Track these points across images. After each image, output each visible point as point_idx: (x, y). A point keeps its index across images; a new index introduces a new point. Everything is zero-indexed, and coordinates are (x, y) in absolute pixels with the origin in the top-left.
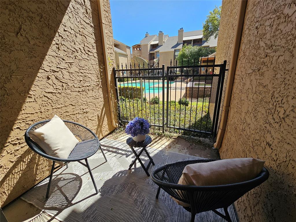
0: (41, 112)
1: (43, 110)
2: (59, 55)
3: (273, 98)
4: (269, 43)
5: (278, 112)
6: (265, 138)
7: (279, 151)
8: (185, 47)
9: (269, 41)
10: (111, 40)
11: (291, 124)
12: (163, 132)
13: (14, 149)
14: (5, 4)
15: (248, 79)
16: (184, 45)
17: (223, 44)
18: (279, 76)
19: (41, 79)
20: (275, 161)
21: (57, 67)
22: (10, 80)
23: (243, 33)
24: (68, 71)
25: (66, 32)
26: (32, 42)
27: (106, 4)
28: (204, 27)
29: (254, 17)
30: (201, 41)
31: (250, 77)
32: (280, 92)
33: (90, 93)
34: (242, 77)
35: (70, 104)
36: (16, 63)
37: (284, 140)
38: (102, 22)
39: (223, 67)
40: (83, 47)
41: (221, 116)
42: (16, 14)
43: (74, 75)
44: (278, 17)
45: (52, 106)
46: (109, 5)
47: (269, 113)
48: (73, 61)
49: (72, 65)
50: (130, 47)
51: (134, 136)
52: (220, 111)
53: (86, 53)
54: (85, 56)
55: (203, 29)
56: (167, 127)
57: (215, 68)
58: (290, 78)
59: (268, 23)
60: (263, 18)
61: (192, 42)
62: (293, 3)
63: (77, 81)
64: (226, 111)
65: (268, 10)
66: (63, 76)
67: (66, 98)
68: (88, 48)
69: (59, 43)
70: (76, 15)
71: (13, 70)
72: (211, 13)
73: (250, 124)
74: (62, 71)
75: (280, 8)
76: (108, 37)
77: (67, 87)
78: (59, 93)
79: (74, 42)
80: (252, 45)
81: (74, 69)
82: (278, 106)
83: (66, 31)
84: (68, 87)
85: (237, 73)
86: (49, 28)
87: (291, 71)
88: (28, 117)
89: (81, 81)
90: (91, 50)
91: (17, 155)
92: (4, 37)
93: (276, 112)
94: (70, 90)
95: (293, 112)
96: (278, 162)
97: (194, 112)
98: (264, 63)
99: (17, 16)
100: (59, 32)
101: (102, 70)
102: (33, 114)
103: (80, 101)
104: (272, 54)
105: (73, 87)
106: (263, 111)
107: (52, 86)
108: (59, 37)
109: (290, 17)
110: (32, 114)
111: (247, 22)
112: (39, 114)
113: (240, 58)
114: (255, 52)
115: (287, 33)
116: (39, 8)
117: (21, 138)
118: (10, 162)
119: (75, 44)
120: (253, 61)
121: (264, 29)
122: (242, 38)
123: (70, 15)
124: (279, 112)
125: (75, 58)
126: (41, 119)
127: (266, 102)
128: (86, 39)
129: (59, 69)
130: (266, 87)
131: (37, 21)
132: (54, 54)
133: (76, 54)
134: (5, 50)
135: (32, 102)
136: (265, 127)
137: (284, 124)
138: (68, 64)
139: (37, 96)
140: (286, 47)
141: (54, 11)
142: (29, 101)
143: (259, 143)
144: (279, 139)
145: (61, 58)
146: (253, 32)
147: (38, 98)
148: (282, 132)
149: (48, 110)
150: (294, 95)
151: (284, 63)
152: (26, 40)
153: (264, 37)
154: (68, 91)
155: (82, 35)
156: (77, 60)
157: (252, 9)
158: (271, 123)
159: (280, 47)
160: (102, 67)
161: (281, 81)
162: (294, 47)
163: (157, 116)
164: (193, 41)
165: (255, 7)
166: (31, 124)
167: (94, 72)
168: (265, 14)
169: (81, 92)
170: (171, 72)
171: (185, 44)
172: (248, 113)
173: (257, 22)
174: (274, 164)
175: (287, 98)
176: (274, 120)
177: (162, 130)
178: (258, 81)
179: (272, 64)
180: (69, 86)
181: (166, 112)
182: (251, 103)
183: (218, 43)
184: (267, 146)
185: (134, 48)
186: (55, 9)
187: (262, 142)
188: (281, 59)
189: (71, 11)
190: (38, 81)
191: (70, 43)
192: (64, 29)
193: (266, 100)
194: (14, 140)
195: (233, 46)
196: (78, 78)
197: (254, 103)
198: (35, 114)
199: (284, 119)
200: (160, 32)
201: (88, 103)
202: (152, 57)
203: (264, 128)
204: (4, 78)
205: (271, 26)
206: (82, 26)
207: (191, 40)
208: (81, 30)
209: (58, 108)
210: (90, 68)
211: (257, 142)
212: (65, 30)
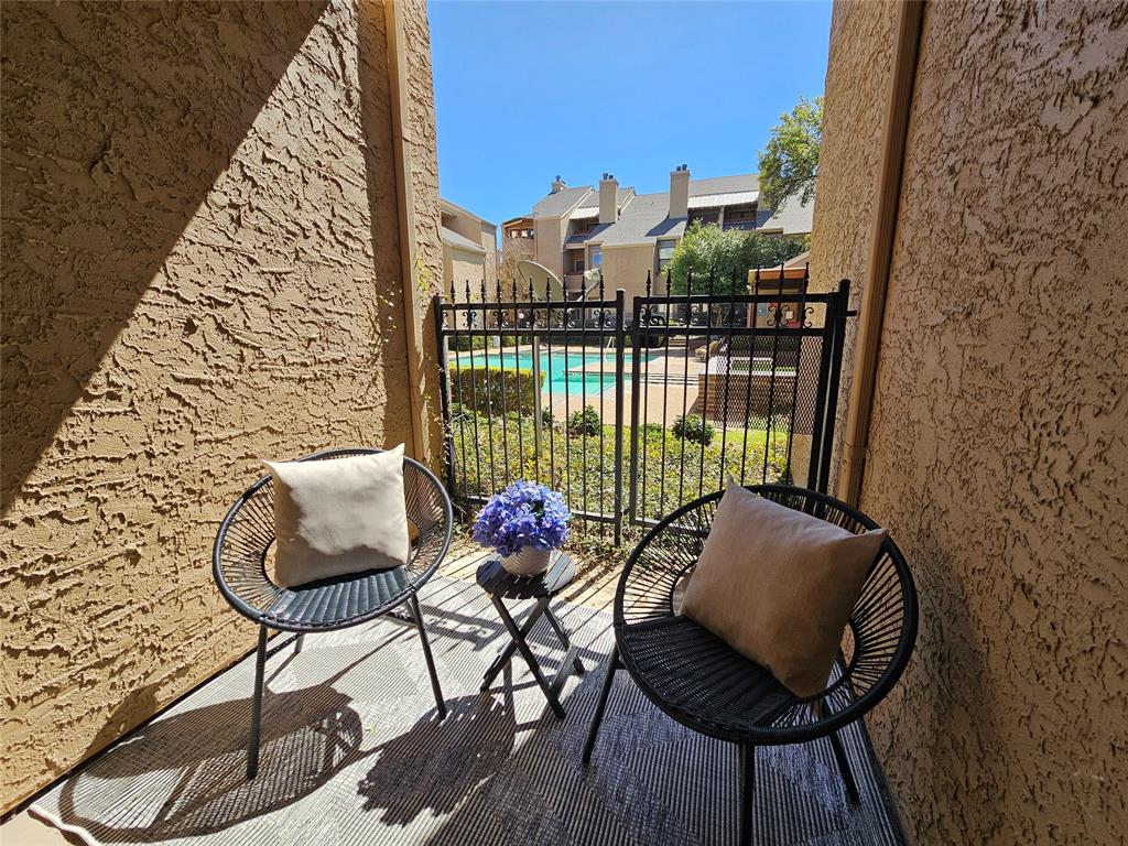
0: (150, 455)
1: (157, 449)
2: (240, 243)
3: (1025, 412)
4: (997, 221)
5: (1050, 462)
6: (1008, 562)
7: (1065, 612)
8: (695, 232)
9: (999, 215)
10: (429, 198)
11: (1097, 506)
12: (617, 542)
13: (30, 600)
14: (61, 61)
15: (931, 347)
16: (690, 223)
17: (834, 223)
18: (1040, 335)
19: (164, 329)
20: (1053, 648)
21: (228, 289)
22: (47, 330)
23: (903, 188)
24: (265, 302)
25: (269, 166)
26: (143, 196)
27: (418, 76)
28: (763, 163)
29: (939, 134)
30: (754, 212)
31: (937, 338)
32: (1048, 391)
33: (344, 389)
34: (909, 337)
35: (263, 429)
36: (76, 270)
37: (1078, 567)
38: (401, 137)
39: (837, 303)
40: (328, 221)
41: (837, 482)
42: (97, 96)
43: (286, 316)
44: (1023, 137)
45: (195, 433)
46: (428, 81)
47: (1014, 468)
48: (288, 269)
49: (282, 283)
50: (495, 228)
51: (507, 556)
52: (832, 464)
53: (338, 242)
54: (333, 252)
55: (759, 173)
56: (633, 522)
57: (808, 304)
58: (1082, 343)
59: (988, 156)
60: (974, 140)
61: (721, 216)
62: (1070, 93)
63: (296, 342)
64: (853, 464)
65: (987, 113)
66: (245, 322)
67: (251, 405)
68: (344, 224)
69: (241, 202)
70: (310, 107)
71: (60, 294)
72: (785, 119)
73: (948, 511)
74: (242, 304)
75: (1026, 108)
76: (419, 187)
77: (259, 361)
78: (225, 382)
79: (295, 201)
80: (938, 228)
81: (289, 295)
82: (1045, 440)
83: (270, 161)
84: (261, 364)
85: (889, 323)
86: (208, 148)
87: (1084, 318)
88: (99, 472)
89: (311, 340)
90: (356, 230)
91: (38, 624)
92: (42, 175)
93: (1040, 465)
94: (269, 374)
95: (1102, 463)
96: (1064, 653)
97: (735, 469)
98: (984, 291)
99: (101, 104)
100: (245, 163)
101: (391, 304)
102: (120, 460)
103: (304, 415)
104: (1012, 260)
105: (280, 362)
106: (996, 463)
107: (201, 358)
108: (244, 180)
109: (1064, 136)
110: (113, 460)
111: (917, 153)
112: (142, 462)
113: (897, 273)
114: (949, 253)
115: (1057, 190)
116: (180, 80)
117: (62, 556)
118: (5, 652)
119: (298, 207)
120: (946, 285)
121: (977, 173)
122: (903, 203)
123: (290, 107)
124: (1051, 466)
125: (297, 258)
126: (146, 480)
127: (1002, 429)
128: (341, 191)
129: (233, 295)
130: (999, 374)
131: (168, 123)
132: (221, 240)
133: (300, 242)
134: (39, 221)
135: (118, 414)
136: (1006, 520)
137: (1073, 507)
138: (269, 276)
139: (140, 393)
140: (1060, 237)
141: (233, 92)
142: (109, 410)
143: (987, 583)
144: (1058, 564)
145: (244, 255)
146: (939, 183)
147: (146, 399)
148: (1069, 538)
149: (178, 447)
150: (1099, 403)
151: (1055, 290)
152: (120, 188)
153: (981, 202)
154: (262, 378)
155: (325, 178)
156: (304, 266)
157: (932, 108)
158: (1026, 507)
159: (1036, 236)
160: (392, 294)
161: (1050, 354)
162: (1085, 237)
163: (592, 480)
164: (723, 210)
165: (942, 103)
166: (105, 501)
167: (362, 310)
168: (978, 126)
169: (307, 382)
170: (648, 317)
171: (696, 222)
172: (936, 471)
173: (953, 150)
174: (1048, 662)
175: (1077, 411)
176: (1037, 494)
177: (611, 535)
178: (968, 353)
179: (1012, 293)
180: (265, 357)
181: (629, 467)
182: (948, 431)
183: (817, 221)
184: (1018, 595)
185: (508, 230)
186: (236, 84)
187: (998, 579)
188: (1046, 275)
189: (295, 96)
190: (149, 336)
191: (281, 203)
192: (264, 154)
193: (1001, 420)
194: (32, 564)
195: (870, 231)
196: (302, 330)
197: (958, 434)
198: (128, 464)
199: (1071, 489)
200: (605, 176)
201: (333, 425)
202: (574, 262)
203: (1001, 524)
204: (24, 320)
205: (1001, 165)
206: (330, 147)
207: (717, 209)
208: (325, 160)
209: (218, 441)
210: (348, 295)
211: (978, 577)
212: (265, 160)
